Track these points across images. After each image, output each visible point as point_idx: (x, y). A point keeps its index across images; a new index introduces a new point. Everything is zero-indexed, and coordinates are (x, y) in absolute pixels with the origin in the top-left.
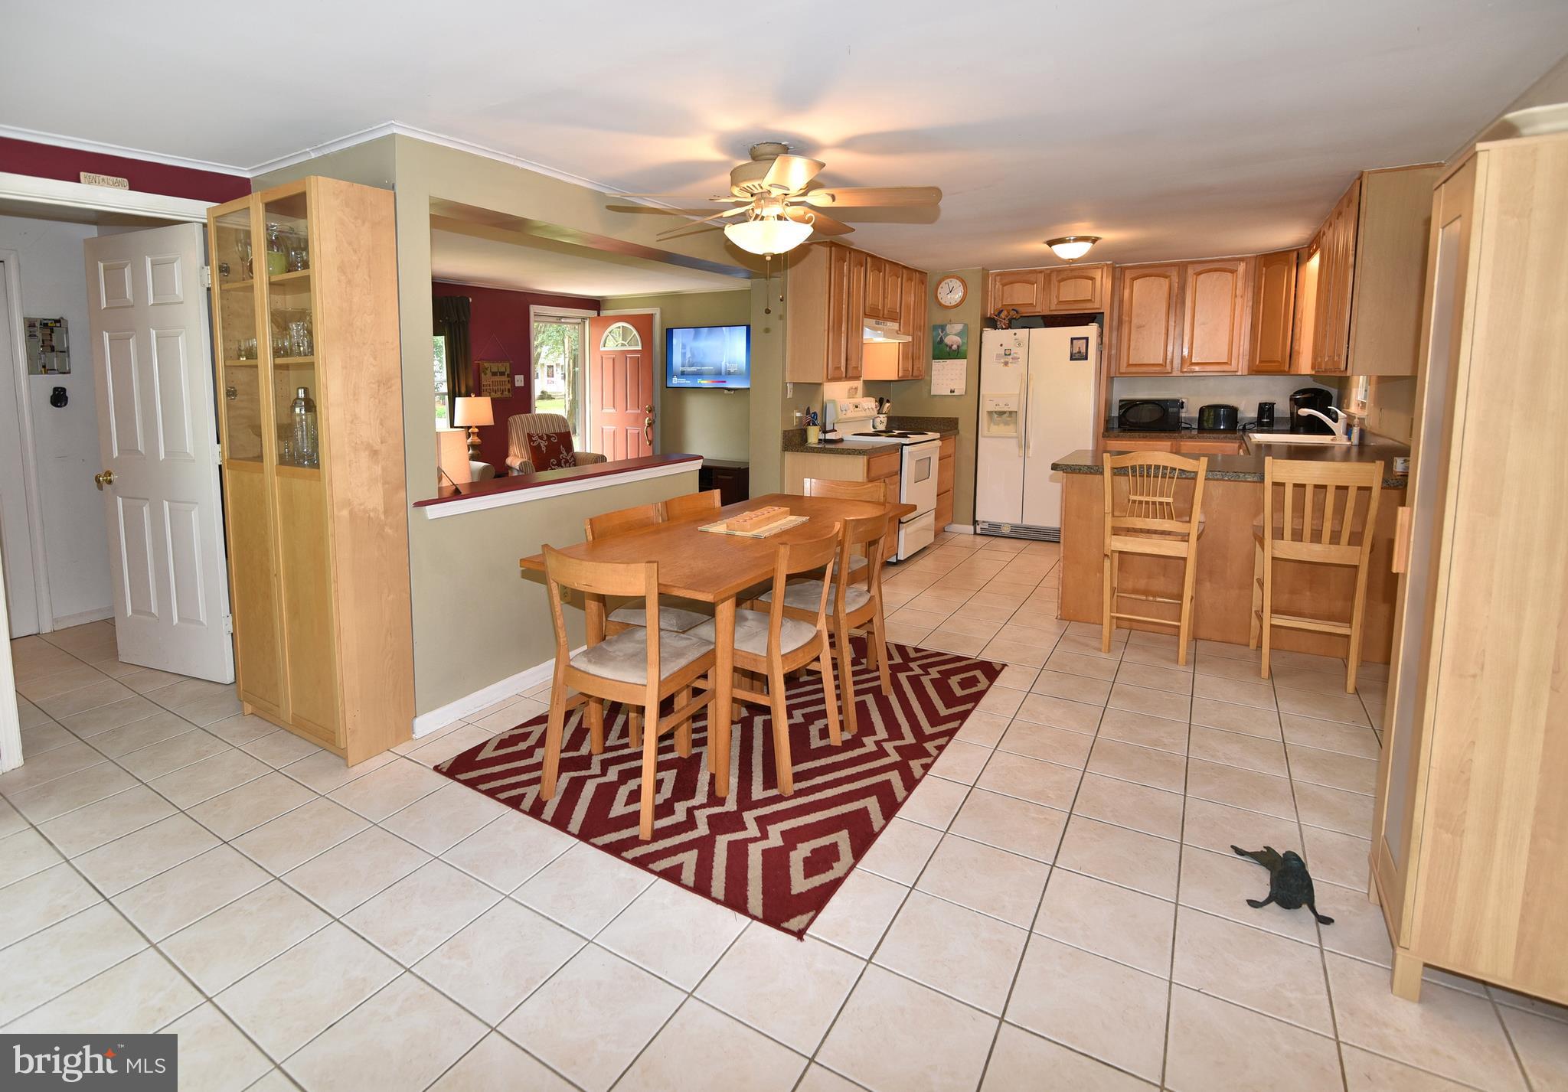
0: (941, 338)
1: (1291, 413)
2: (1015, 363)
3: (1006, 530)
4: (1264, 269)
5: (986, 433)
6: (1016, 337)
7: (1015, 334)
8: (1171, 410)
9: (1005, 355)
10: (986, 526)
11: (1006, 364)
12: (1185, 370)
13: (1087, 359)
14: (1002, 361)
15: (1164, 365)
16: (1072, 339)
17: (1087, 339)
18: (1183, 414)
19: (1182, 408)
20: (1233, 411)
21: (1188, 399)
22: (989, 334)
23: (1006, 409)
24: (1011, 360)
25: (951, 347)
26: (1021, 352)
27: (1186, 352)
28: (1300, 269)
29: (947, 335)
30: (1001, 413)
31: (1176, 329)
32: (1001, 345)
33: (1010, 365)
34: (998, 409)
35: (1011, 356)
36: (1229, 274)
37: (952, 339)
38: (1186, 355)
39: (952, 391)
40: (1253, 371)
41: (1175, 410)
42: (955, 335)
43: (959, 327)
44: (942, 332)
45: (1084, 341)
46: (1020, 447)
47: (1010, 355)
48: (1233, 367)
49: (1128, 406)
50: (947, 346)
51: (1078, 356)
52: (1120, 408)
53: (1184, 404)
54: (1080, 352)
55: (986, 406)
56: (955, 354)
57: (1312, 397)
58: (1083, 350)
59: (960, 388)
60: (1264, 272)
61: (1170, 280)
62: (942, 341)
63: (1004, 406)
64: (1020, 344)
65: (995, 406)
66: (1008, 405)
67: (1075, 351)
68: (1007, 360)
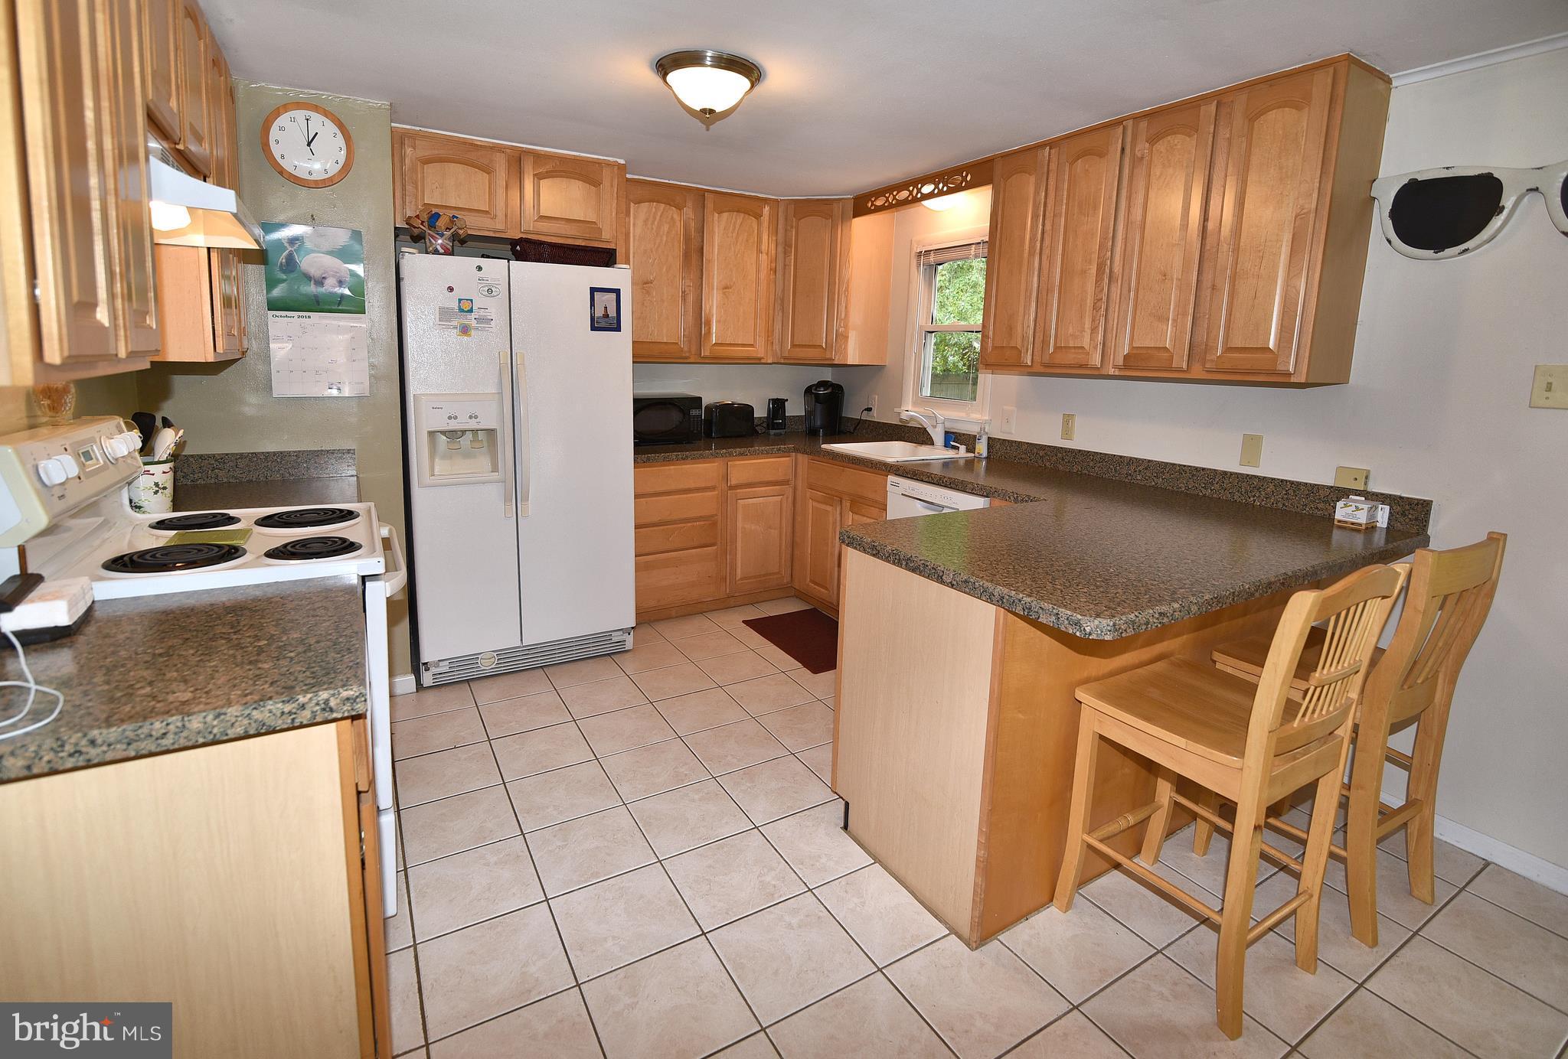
0: (290, 255)
2: (484, 330)
3: (487, 666)
5: (427, 479)
6: (481, 274)
7: (479, 269)
9: (461, 310)
10: (444, 667)
11: (465, 330)
12: (706, 354)
14: (456, 323)
15: (679, 345)
16: (593, 290)
17: (617, 292)
20: (747, 410)
22: (415, 262)
23: (470, 424)
24: (474, 323)
25: (319, 283)
26: (494, 308)
29: (303, 251)
30: (453, 435)
32: (449, 288)
33: (473, 332)
34: (453, 425)
35: (473, 316)
36: (751, 218)
37: (320, 262)
39: (334, 388)
40: (782, 357)
41: (697, 412)
44: (291, 243)
45: (613, 296)
46: (507, 500)
47: (471, 311)
48: (758, 352)
50: (308, 274)
51: (605, 323)
54: (606, 316)
55: (426, 419)
56: (334, 301)
58: (612, 313)
61: (685, 214)
62: (292, 262)
63: (471, 417)
64: (490, 291)
65: (450, 418)
66: (476, 417)
67: (599, 313)
68: (466, 322)
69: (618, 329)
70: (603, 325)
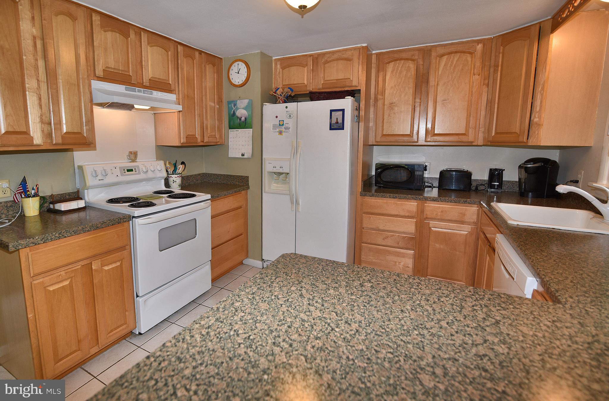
1: (519, 178)
2: (287, 132)
4: (502, 47)
6: (287, 109)
7: (287, 107)
8: (417, 173)
9: (280, 125)
11: (280, 133)
12: (429, 140)
13: (343, 129)
14: (278, 130)
15: (410, 135)
16: (331, 111)
17: (343, 110)
18: (426, 175)
19: (426, 170)
20: (467, 175)
21: (430, 165)
22: (268, 107)
23: (281, 171)
24: (284, 130)
25: (240, 119)
26: (291, 123)
27: (429, 126)
28: (542, 43)
29: (237, 109)
30: (278, 174)
31: (422, 107)
32: (277, 117)
33: (283, 134)
34: (275, 170)
35: (284, 127)
36: (468, 55)
37: (242, 113)
38: (430, 129)
39: (243, 155)
40: (488, 141)
41: (420, 173)
42: (243, 109)
43: (246, 102)
44: (234, 107)
45: (341, 112)
46: (292, 202)
47: (283, 125)
48: (471, 138)
49: (383, 168)
50: (238, 118)
52: (376, 169)
53: (427, 168)
54: (337, 123)
55: (268, 167)
56: (244, 124)
57: (542, 166)
58: (340, 121)
59: (248, 152)
60: (501, 51)
61: (417, 62)
62: (234, 113)
63: (280, 167)
64: (290, 116)
65: (274, 167)
66: (282, 168)
67: (334, 121)
68: (281, 129)
69: (343, 128)
70: (336, 127)
